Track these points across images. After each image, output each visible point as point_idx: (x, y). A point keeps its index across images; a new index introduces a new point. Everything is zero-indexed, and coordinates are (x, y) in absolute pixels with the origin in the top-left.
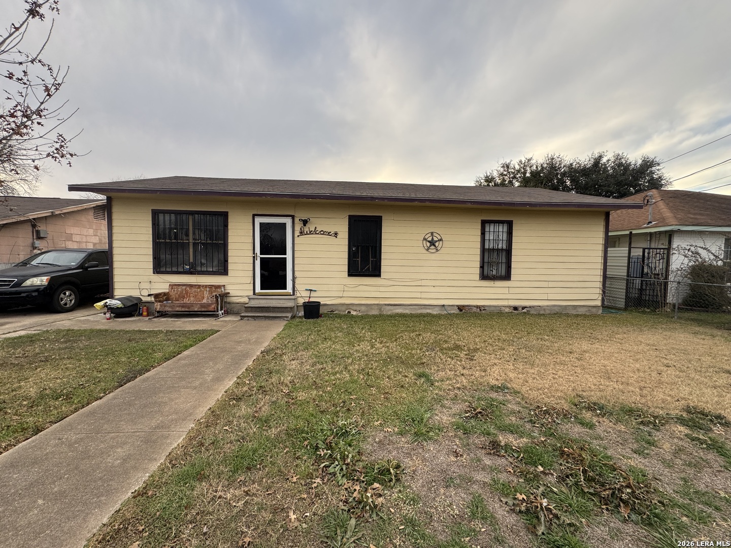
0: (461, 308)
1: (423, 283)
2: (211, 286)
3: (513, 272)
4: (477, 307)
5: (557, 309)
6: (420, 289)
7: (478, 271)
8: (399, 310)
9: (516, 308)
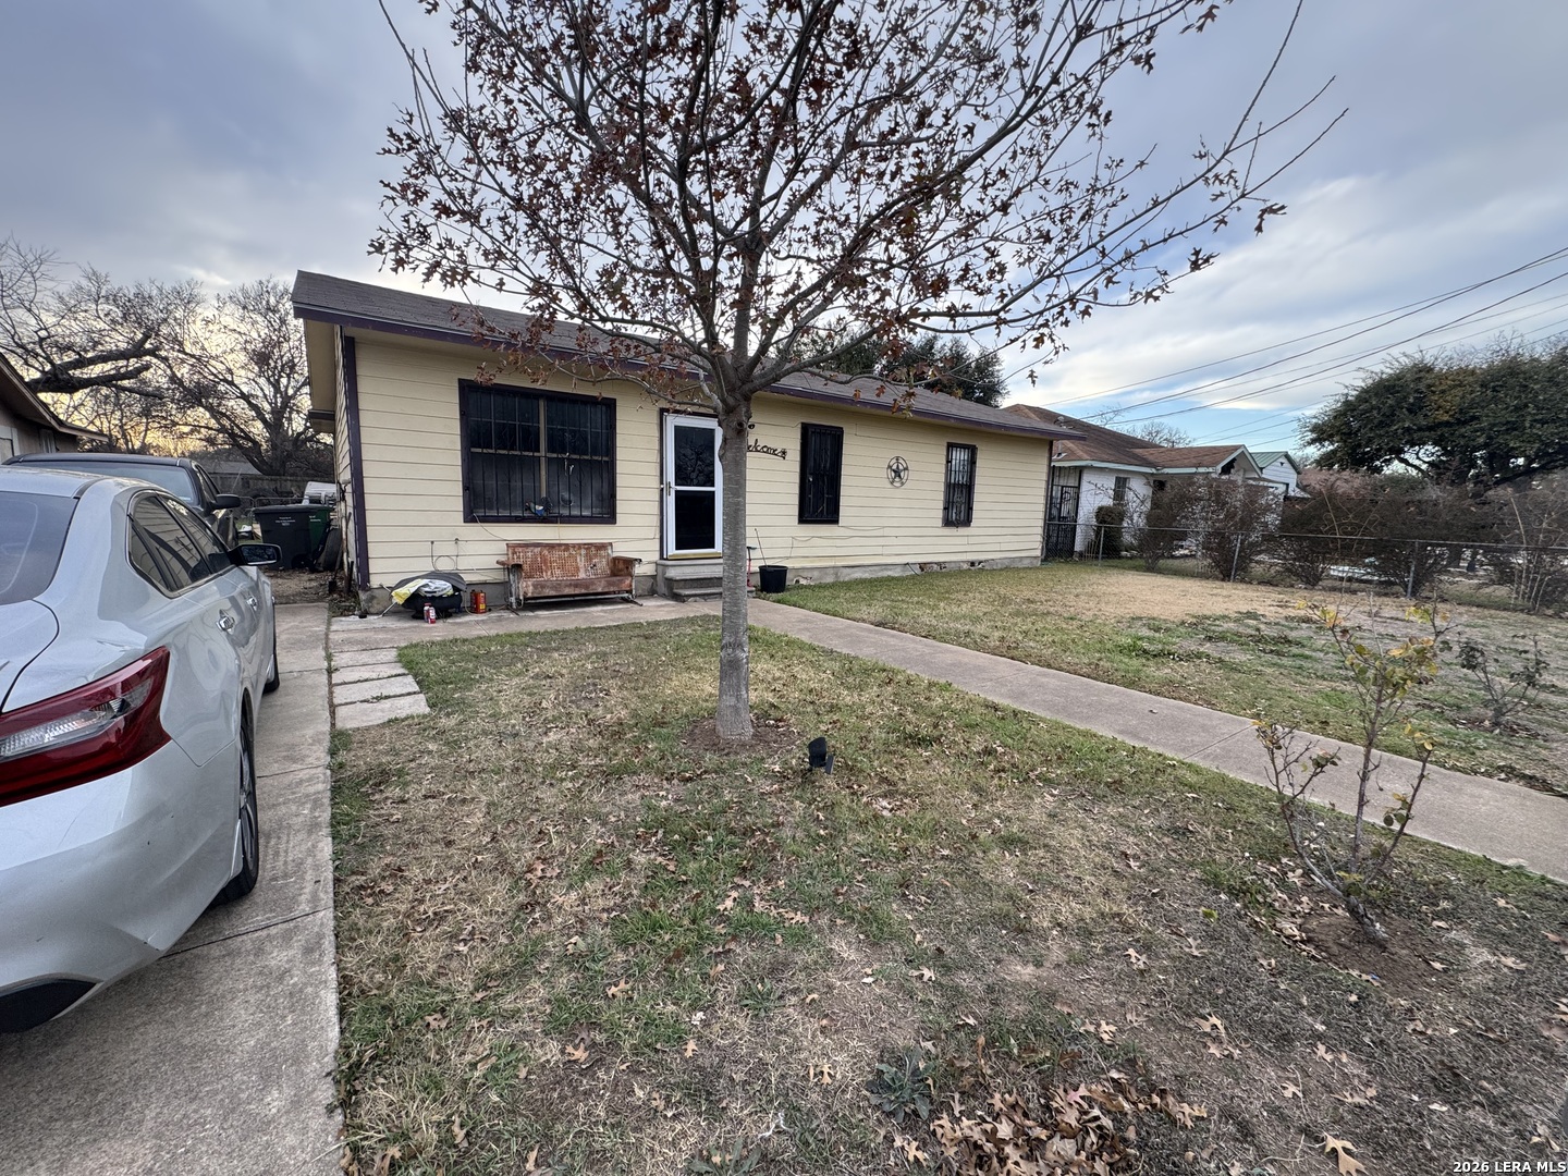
0: (922, 566)
1: (887, 532)
2: (588, 546)
3: (975, 514)
4: (938, 564)
5: (1006, 562)
6: (882, 541)
7: (940, 514)
8: (858, 574)
9: (973, 564)
